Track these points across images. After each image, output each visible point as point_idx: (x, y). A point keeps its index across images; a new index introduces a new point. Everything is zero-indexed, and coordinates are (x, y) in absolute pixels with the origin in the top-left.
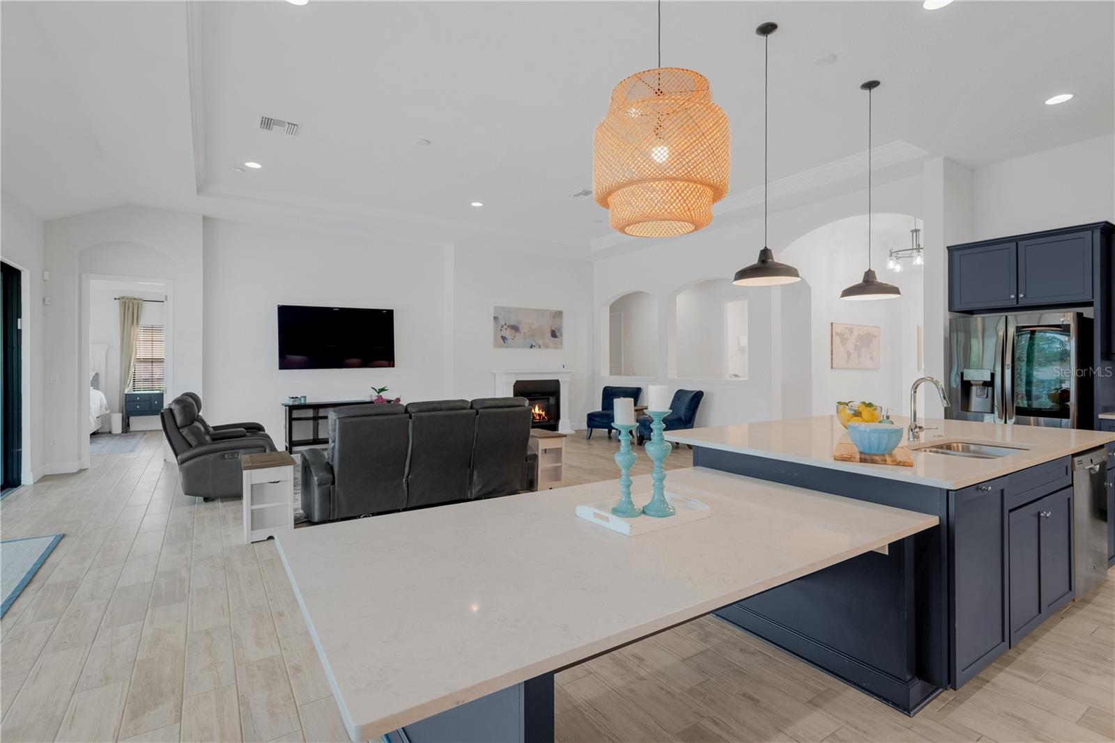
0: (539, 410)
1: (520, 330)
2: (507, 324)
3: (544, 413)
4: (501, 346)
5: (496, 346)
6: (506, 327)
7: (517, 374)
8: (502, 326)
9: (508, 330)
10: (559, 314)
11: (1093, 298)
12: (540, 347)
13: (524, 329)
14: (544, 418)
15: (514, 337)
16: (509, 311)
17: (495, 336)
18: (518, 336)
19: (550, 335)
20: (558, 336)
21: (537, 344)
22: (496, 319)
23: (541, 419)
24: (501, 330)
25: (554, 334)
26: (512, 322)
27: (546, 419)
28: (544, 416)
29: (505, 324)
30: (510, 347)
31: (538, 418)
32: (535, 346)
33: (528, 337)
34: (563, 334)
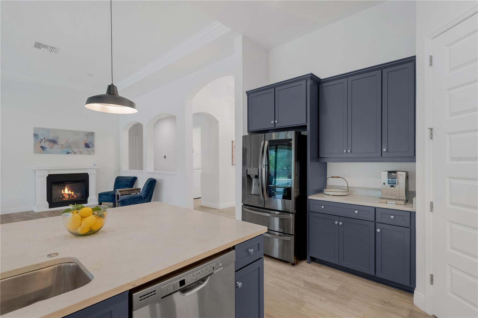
1: (58, 143)
2: (46, 139)
3: (73, 193)
4: (40, 153)
5: (35, 152)
7: (49, 170)
8: (42, 140)
9: (47, 142)
10: (92, 134)
11: (306, 122)
12: (75, 153)
13: (61, 141)
15: (53, 147)
16: (48, 130)
17: (35, 147)
18: (56, 146)
19: (84, 146)
20: (91, 147)
21: (73, 152)
22: (35, 135)
23: (71, 197)
24: (40, 143)
25: (87, 146)
26: (51, 138)
27: (74, 197)
28: (73, 195)
29: (44, 139)
30: (49, 153)
31: (67, 197)
32: (71, 153)
33: (65, 147)
34: (94, 146)
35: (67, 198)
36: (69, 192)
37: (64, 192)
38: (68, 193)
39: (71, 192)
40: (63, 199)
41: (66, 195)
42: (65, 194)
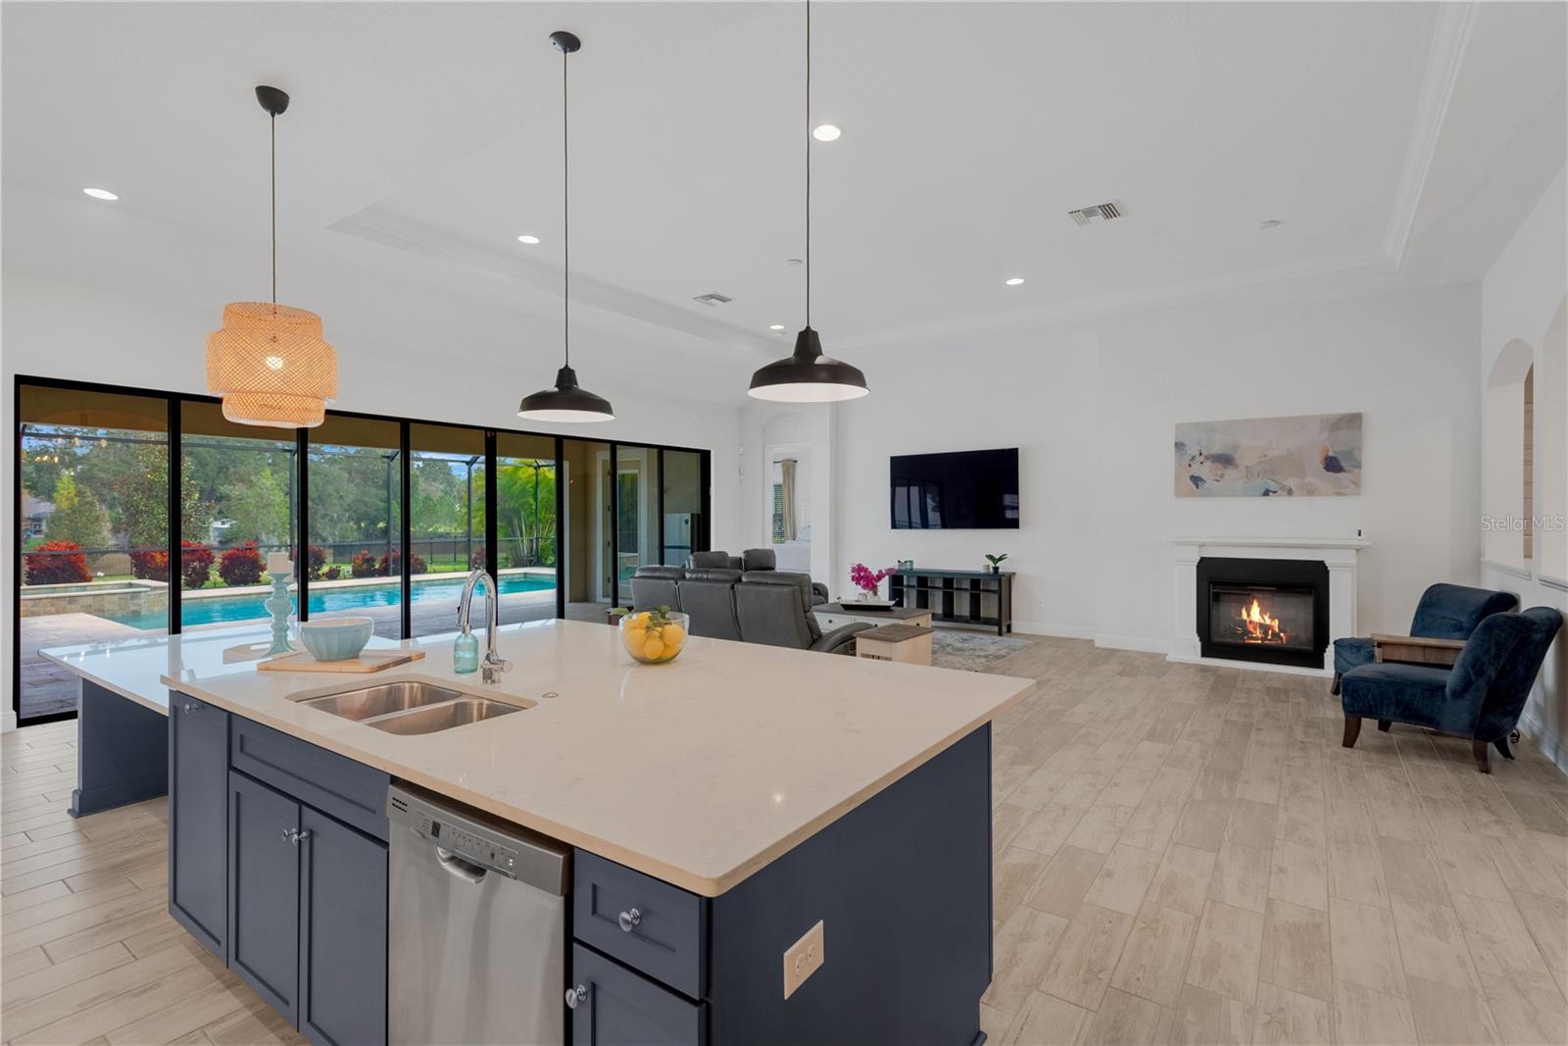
0: (1262, 613)
1: (1238, 462)
2: (1203, 454)
3: (1276, 623)
4: (1190, 495)
5: (1179, 493)
6: (1202, 459)
7: (1201, 546)
8: (1193, 458)
9: (1208, 464)
12: (1290, 492)
13: (1245, 459)
14: (1275, 635)
15: (1222, 476)
16: (1209, 428)
17: (1177, 478)
18: (1230, 473)
19: (1321, 467)
20: (1346, 468)
21: (1283, 488)
22: (1179, 446)
23: (1269, 637)
24: (1190, 465)
25: (1332, 465)
26: (1216, 450)
27: (1281, 639)
28: (1277, 630)
29: (1201, 454)
30: (1210, 494)
31: (1258, 633)
32: (1275, 492)
33: (1258, 474)
34: (1360, 463)
35: (1256, 638)
36: (1263, 619)
37: (1249, 615)
38: (1262, 621)
39: (1272, 618)
40: (1244, 640)
41: (1255, 629)
42: (1250, 622)
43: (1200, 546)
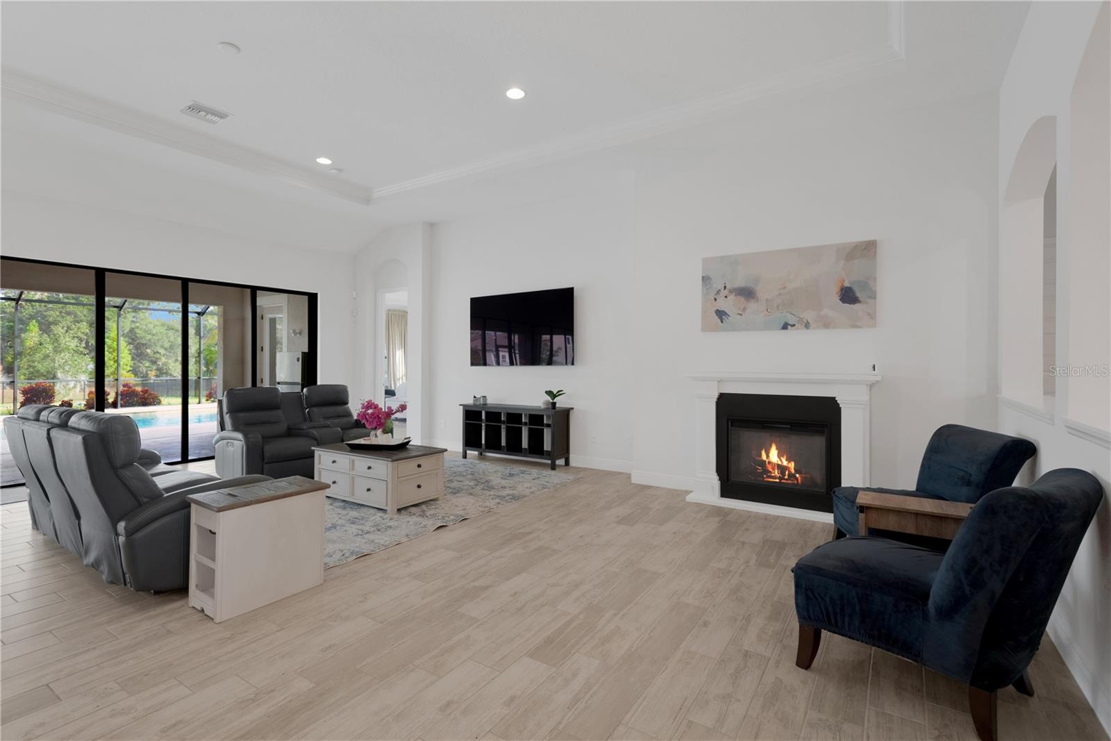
0: (779, 456)
1: (759, 295)
2: (728, 287)
3: (792, 465)
4: (716, 329)
5: (706, 328)
6: (726, 292)
7: (721, 381)
8: (718, 292)
9: (732, 297)
10: (868, 249)
12: (807, 326)
13: (762, 293)
14: (791, 475)
15: (745, 309)
16: (733, 262)
17: (704, 312)
18: (752, 306)
19: (836, 299)
20: (860, 299)
21: (800, 320)
22: (706, 279)
23: (786, 477)
24: (715, 300)
25: (848, 296)
26: (740, 283)
27: (797, 479)
28: (793, 471)
29: (725, 287)
30: (734, 329)
31: (776, 473)
32: (794, 325)
33: (777, 307)
34: (875, 294)
35: (775, 477)
36: (781, 460)
37: (768, 456)
38: (780, 463)
39: (789, 460)
40: (764, 478)
41: (774, 469)
42: (769, 463)
43: (719, 382)
